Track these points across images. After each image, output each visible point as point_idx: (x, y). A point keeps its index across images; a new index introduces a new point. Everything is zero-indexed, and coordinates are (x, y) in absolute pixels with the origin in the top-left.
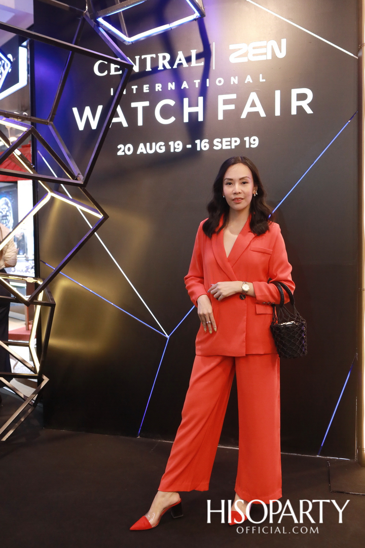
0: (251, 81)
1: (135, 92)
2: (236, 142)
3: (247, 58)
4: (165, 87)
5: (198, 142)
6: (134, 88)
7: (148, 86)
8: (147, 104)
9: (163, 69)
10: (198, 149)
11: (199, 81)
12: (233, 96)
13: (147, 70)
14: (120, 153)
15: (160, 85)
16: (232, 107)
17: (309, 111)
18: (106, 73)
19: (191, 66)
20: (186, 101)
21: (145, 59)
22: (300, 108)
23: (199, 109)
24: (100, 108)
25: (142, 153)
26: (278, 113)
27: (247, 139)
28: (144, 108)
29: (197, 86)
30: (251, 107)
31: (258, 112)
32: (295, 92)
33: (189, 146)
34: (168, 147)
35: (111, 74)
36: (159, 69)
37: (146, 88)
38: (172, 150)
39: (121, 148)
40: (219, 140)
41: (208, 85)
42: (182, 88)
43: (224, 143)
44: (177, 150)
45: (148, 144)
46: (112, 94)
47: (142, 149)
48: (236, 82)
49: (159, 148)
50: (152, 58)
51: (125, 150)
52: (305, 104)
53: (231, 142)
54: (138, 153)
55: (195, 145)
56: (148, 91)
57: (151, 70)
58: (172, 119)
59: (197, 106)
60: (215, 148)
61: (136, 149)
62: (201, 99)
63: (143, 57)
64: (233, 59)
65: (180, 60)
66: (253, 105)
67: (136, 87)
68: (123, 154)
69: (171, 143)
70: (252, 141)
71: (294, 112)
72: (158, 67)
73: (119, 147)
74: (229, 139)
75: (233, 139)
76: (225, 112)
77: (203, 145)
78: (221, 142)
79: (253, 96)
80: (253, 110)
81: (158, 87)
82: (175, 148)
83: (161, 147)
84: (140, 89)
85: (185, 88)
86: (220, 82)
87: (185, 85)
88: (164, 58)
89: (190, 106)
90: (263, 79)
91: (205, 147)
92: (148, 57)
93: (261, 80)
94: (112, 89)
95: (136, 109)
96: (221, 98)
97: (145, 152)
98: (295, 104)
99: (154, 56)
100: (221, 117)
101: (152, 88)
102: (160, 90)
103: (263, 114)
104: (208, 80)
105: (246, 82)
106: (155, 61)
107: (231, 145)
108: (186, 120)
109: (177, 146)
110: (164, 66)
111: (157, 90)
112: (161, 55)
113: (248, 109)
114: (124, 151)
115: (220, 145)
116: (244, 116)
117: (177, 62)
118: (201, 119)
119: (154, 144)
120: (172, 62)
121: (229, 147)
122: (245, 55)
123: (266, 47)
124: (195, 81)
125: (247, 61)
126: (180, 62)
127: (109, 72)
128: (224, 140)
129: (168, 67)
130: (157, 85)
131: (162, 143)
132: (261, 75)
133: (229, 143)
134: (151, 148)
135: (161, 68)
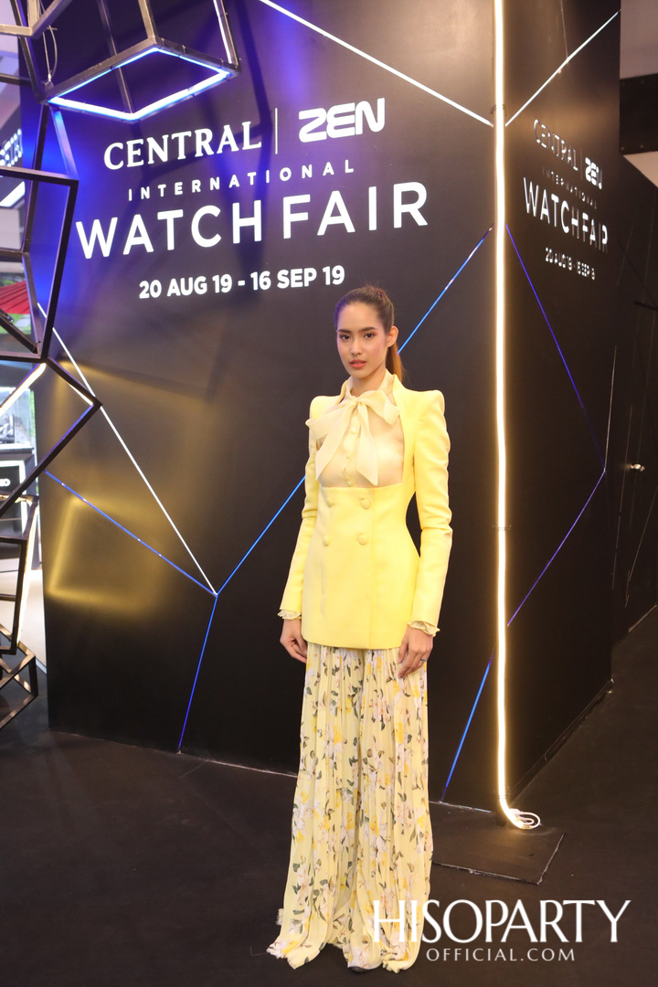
0: (332, 173)
1: (162, 195)
2: (310, 274)
3: (324, 133)
4: (205, 185)
5: (254, 275)
6: (162, 187)
7: (181, 184)
8: (179, 213)
9: (202, 155)
10: (256, 288)
11: (255, 174)
12: (306, 199)
13: (179, 158)
14: (143, 295)
15: (198, 182)
16: (304, 216)
17: (421, 221)
18: (121, 164)
19: (244, 148)
20: (236, 207)
21: (177, 139)
22: (407, 217)
23: (256, 221)
24: (114, 221)
25: (174, 295)
26: (373, 226)
27: (326, 270)
28: (176, 221)
29: (252, 183)
30: (332, 216)
31: (343, 225)
32: (399, 189)
33: (242, 283)
34: (211, 284)
35: (128, 166)
36: (196, 156)
37: (178, 189)
38: (217, 291)
39: (144, 287)
40: (286, 272)
41: (268, 181)
42: (230, 186)
43: (294, 278)
44: (225, 290)
45: (183, 280)
46: (130, 199)
47: (174, 289)
48: (310, 175)
49: (198, 286)
50: (186, 137)
51: (150, 290)
52: (414, 209)
53: (303, 275)
54: (169, 295)
55: (250, 282)
56: (181, 193)
57: (184, 157)
58: (217, 239)
59: (253, 216)
60: (280, 285)
61: (165, 288)
62: (258, 204)
63: (174, 136)
64: (305, 136)
65: (227, 140)
66: (336, 213)
67: (164, 186)
68: (147, 296)
69: (216, 278)
70: (335, 275)
71: (398, 223)
72: (195, 153)
73: (141, 285)
74: (300, 271)
75: (307, 271)
76: (294, 225)
77: (262, 281)
78: (289, 276)
79: (336, 198)
80: (336, 220)
81: (196, 186)
82: (221, 287)
83: (202, 285)
84: (170, 190)
85: (234, 186)
86: (286, 174)
87: (234, 182)
88: (204, 137)
89: (242, 216)
90: (350, 168)
91: (265, 283)
92: (181, 136)
93: (348, 170)
94: (130, 191)
95: (165, 222)
96: (288, 202)
97: (178, 294)
98: (399, 209)
99: (189, 134)
100: (287, 234)
101: (187, 187)
102: (199, 190)
103: (350, 228)
104: (268, 172)
105: (324, 174)
106: (190, 143)
107: (303, 281)
108: (237, 239)
109: (224, 283)
110: (203, 151)
111: (194, 191)
112: (199, 133)
113: (328, 220)
114: (148, 292)
115: (286, 280)
116: (321, 231)
117: (223, 143)
118: (258, 237)
119: (191, 279)
120: (214, 144)
121: (300, 285)
122: (323, 128)
123: (353, 113)
124: (249, 174)
125: (325, 138)
126: (227, 143)
127: (126, 163)
128: (294, 272)
129: (210, 152)
130: (194, 182)
131: (202, 279)
132: (347, 162)
133: (300, 278)
134: (187, 288)
135: (199, 154)
